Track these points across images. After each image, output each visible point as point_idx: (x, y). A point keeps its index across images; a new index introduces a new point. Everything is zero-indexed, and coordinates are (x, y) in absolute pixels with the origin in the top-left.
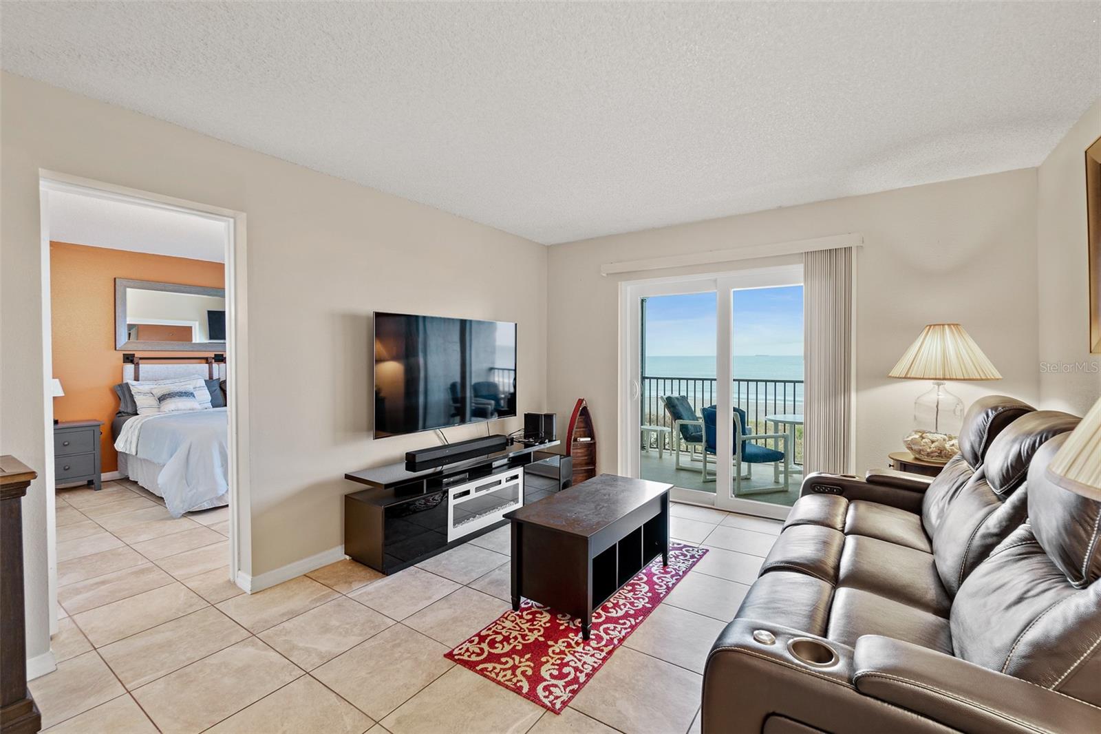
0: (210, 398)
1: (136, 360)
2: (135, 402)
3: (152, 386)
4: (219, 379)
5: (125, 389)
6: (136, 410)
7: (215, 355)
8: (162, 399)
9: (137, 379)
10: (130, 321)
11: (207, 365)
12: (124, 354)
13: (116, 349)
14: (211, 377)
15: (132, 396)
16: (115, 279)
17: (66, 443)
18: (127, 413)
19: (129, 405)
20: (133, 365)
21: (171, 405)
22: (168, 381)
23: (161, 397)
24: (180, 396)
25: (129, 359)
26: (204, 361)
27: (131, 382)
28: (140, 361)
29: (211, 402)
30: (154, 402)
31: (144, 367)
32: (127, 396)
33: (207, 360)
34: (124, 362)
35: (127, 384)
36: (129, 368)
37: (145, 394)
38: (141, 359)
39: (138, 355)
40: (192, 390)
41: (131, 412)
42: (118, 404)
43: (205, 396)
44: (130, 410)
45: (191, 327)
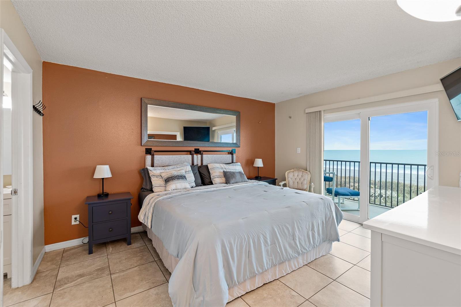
0: (194, 179)
1: (152, 152)
2: (151, 182)
3: (161, 171)
4: (198, 165)
5: (146, 172)
6: (152, 188)
7: (195, 149)
8: (168, 180)
9: (153, 166)
10: (149, 132)
11: (191, 156)
12: (146, 149)
13: (141, 145)
14: (193, 164)
15: (150, 178)
16: (141, 98)
17: (111, 212)
18: (147, 189)
19: (148, 184)
20: (151, 156)
21: (173, 185)
22: (170, 167)
23: (167, 179)
24: (178, 179)
25: (149, 151)
26: (189, 153)
27: (150, 168)
28: (155, 153)
29: (195, 181)
30: (162, 183)
31: (157, 157)
32: (147, 176)
33: (190, 152)
34: (146, 154)
35: (147, 168)
36: (149, 157)
37: (157, 176)
38: (155, 151)
39: (154, 149)
40: (184, 174)
41: (149, 189)
42: (142, 183)
43: (191, 177)
44: (148, 187)
45: (176, 135)
